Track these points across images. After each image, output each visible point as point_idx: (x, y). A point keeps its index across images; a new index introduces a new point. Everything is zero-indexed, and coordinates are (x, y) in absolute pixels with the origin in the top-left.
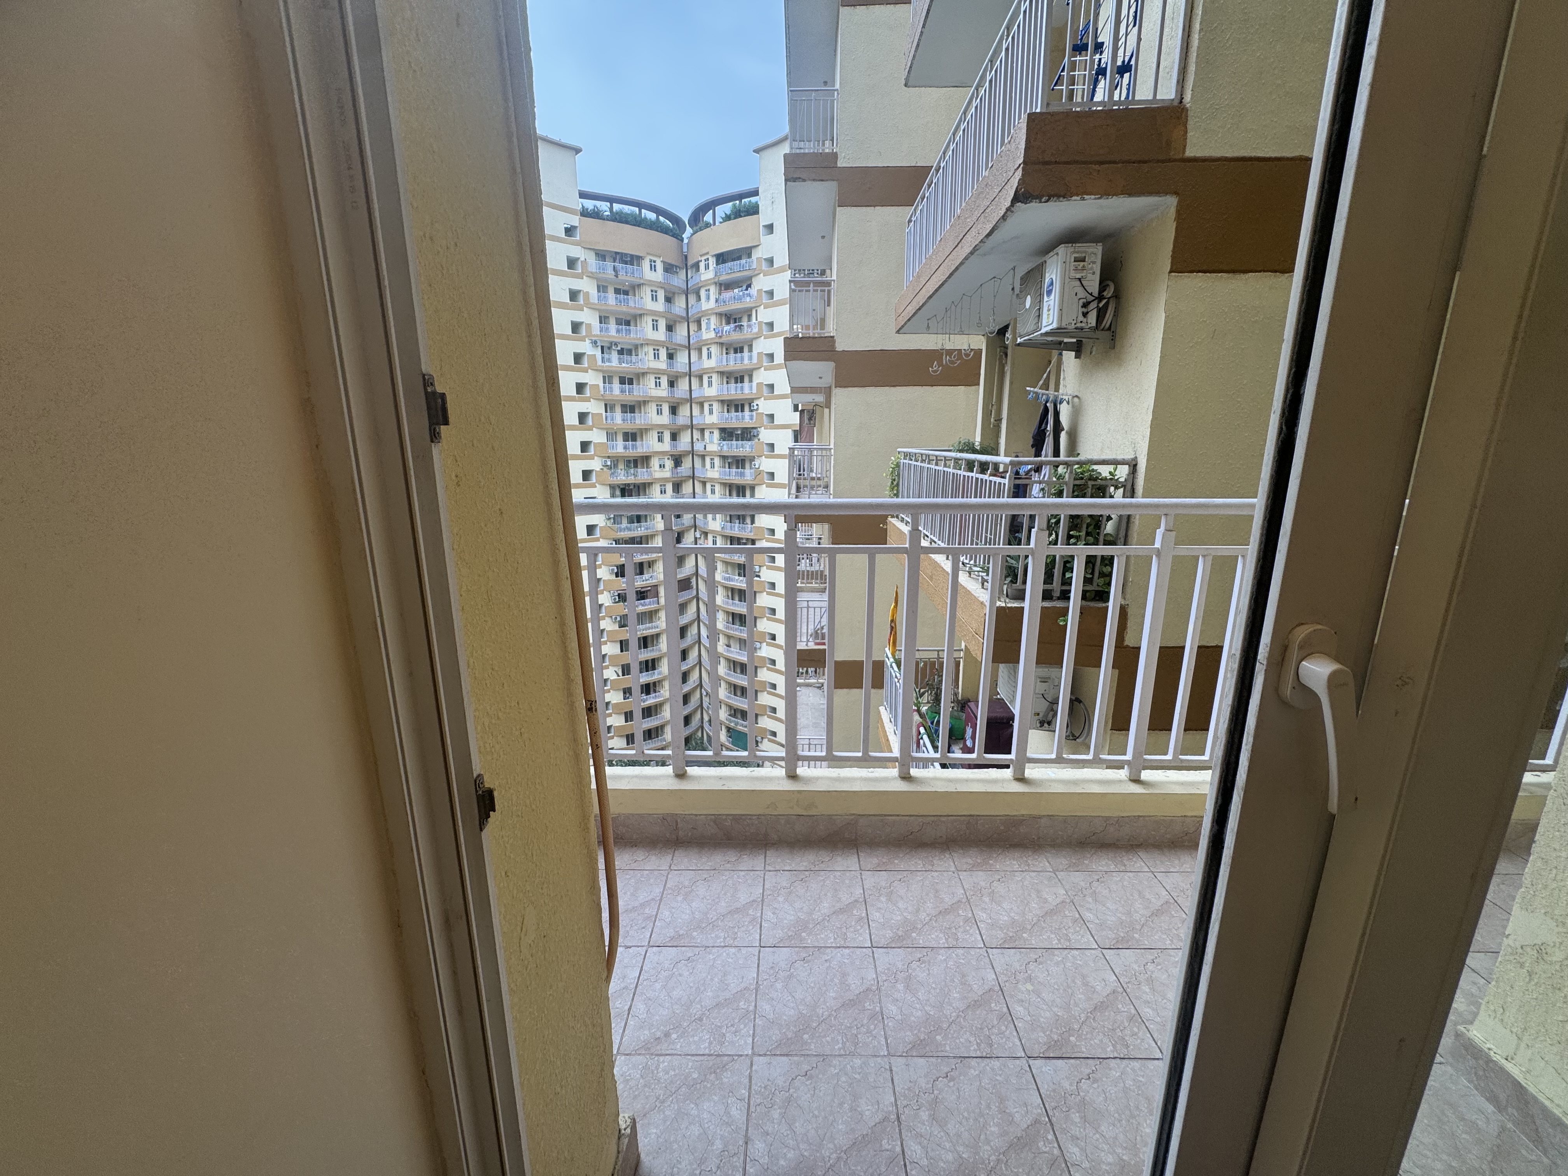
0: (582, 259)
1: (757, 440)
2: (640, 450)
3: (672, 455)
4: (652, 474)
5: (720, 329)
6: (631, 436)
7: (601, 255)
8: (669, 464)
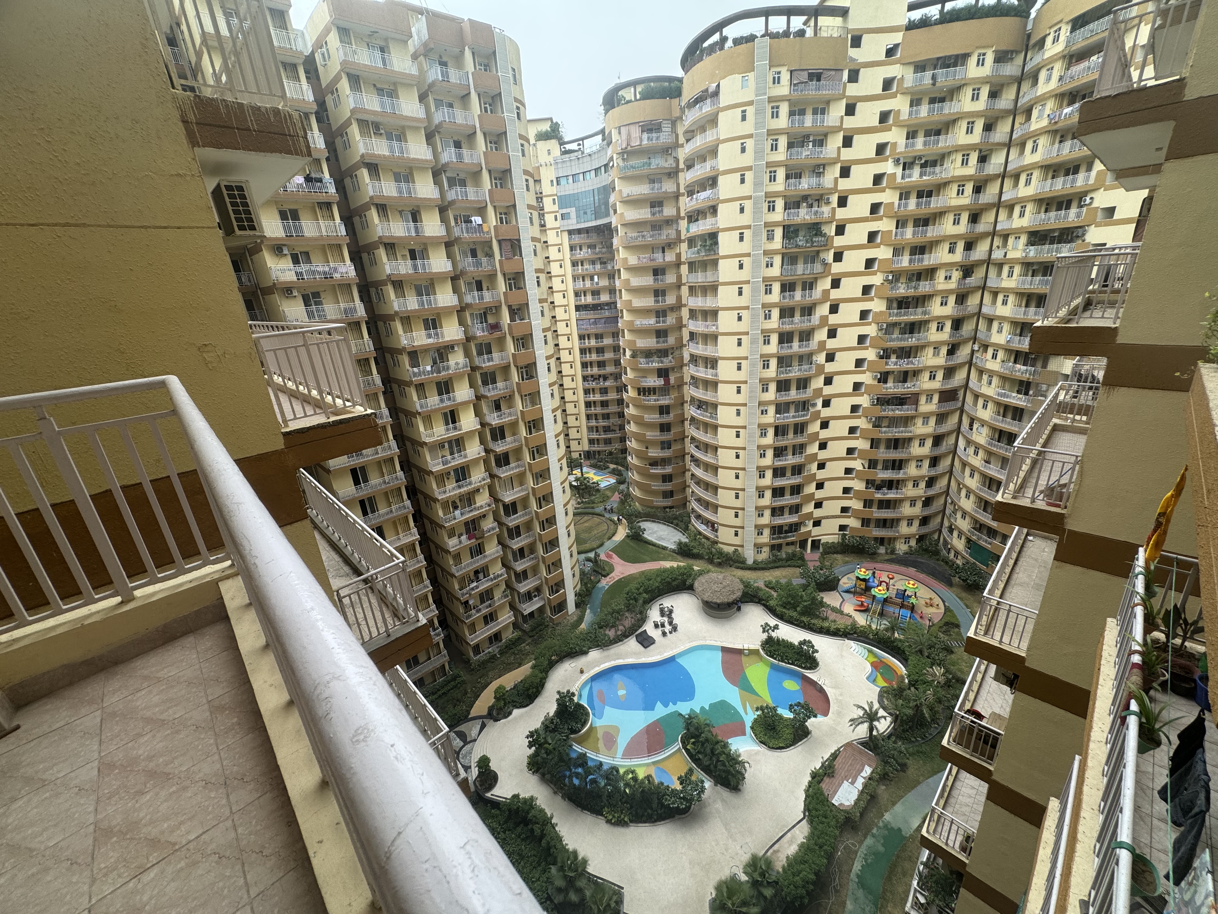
0: (899, 77)
1: (1080, 242)
2: (926, 263)
3: (962, 266)
4: (934, 286)
5: (1057, 114)
6: (919, 250)
7: (920, 67)
8: (956, 275)
